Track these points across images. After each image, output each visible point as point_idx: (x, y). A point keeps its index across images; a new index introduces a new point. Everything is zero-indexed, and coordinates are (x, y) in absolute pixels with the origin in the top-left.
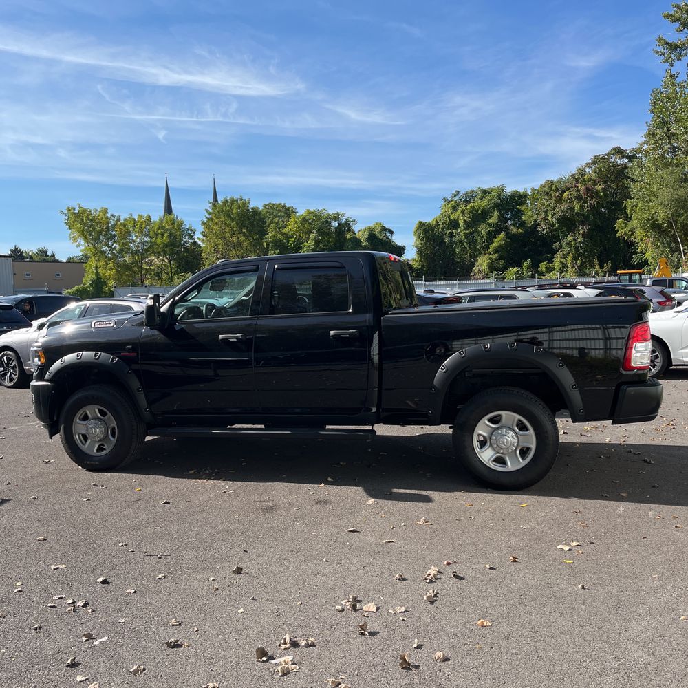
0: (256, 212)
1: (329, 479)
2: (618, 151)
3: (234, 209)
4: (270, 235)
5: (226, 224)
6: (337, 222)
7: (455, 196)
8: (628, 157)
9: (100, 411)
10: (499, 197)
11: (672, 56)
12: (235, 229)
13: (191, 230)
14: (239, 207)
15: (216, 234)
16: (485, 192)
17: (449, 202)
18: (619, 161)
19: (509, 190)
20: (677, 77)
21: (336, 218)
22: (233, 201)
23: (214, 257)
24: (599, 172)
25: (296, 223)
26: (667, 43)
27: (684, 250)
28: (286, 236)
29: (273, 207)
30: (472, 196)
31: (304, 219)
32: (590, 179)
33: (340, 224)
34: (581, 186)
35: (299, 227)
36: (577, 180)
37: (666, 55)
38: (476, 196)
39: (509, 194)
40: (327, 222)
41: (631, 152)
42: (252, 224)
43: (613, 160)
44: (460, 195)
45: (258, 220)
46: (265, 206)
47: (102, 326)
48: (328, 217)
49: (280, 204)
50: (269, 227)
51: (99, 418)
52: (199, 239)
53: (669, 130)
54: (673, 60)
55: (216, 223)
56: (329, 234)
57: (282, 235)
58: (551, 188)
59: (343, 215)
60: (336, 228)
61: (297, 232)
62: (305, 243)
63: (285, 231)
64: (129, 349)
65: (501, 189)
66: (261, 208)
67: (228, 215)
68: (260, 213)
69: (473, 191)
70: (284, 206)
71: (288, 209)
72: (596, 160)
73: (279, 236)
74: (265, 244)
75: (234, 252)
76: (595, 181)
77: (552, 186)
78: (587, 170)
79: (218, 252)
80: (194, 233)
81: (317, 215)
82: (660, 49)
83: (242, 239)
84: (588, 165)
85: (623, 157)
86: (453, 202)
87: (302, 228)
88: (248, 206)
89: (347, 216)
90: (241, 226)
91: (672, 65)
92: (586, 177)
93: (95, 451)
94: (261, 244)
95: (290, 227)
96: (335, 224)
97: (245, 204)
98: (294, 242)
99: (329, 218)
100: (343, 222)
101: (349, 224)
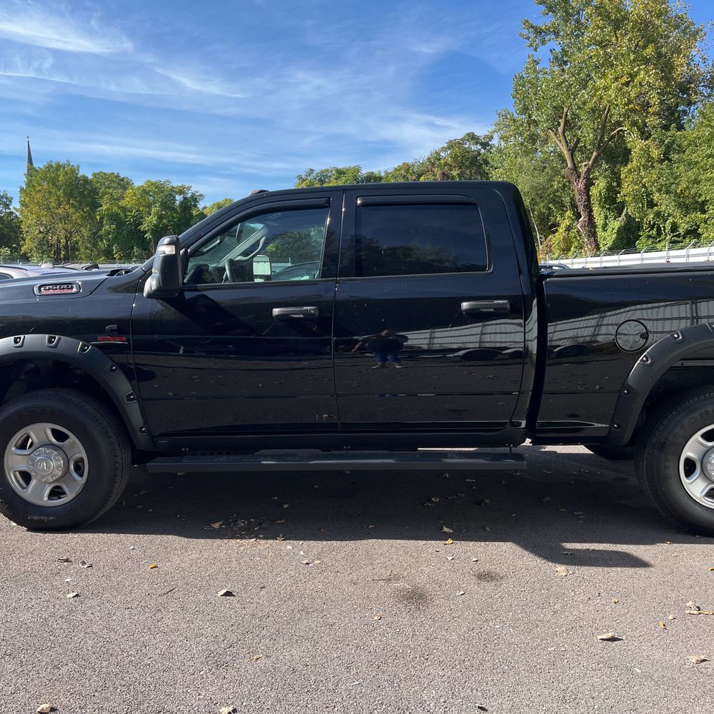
0: (85, 180)
1: (446, 529)
2: (472, 137)
3: (61, 177)
4: (104, 207)
5: (50, 192)
6: (182, 196)
7: (309, 175)
8: (482, 144)
9: (55, 433)
10: (355, 178)
11: (537, 40)
12: (62, 199)
13: (7, 198)
14: (67, 174)
15: (38, 204)
16: (341, 173)
17: (304, 180)
18: (472, 146)
19: (364, 172)
20: (538, 63)
21: (181, 192)
22: (59, 167)
23: (35, 230)
24: (455, 158)
25: (135, 195)
26: (533, 27)
27: (540, 238)
28: (124, 209)
29: (105, 176)
30: (326, 175)
31: (144, 190)
32: (446, 164)
33: (185, 198)
34: (438, 172)
35: (138, 200)
36: (433, 164)
37: (531, 39)
38: (331, 176)
39: (365, 175)
40: (171, 195)
41: (484, 139)
42: (81, 193)
43: (467, 146)
44: (314, 174)
45: (89, 190)
46: (95, 175)
47: (56, 292)
48: (173, 189)
49: (113, 173)
50: (103, 198)
51: (53, 444)
52: (15, 208)
53: (530, 117)
54: (537, 45)
55: (39, 191)
56: (173, 209)
57: (119, 208)
58: (407, 171)
59: (189, 188)
60: (182, 203)
61: (135, 205)
62: (146, 218)
63: (122, 203)
64: (112, 331)
65: (357, 170)
66: (90, 177)
67: (53, 182)
68: (91, 182)
69: (327, 170)
70: (118, 176)
71: (122, 180)
72: (451, 145)
73: (115, 209)
74: (98, 217)
75: (60, 225)
76: (451, 166)
77: (408, 169)
78: (442, 154)
79: (42, 224)
80: (11, 201)
81: (159, 187)
82: (525, 32)
83: (71, 211)
84: (444, 149)
85: (477, 143)
86: (307, 181)
87: (141, 200)
88: (77, 174)
89: (193, 190)
90: (69, 195)
91: (536, 50)
92: (442, 161)
93: (46, 499)
94: (94, 218)
95: (127, 199)
96: (179, 198)
97: (74, 171)
98: (133, 217)
99: (173, 192)
100: (189, 196)
101: (196, 199)
